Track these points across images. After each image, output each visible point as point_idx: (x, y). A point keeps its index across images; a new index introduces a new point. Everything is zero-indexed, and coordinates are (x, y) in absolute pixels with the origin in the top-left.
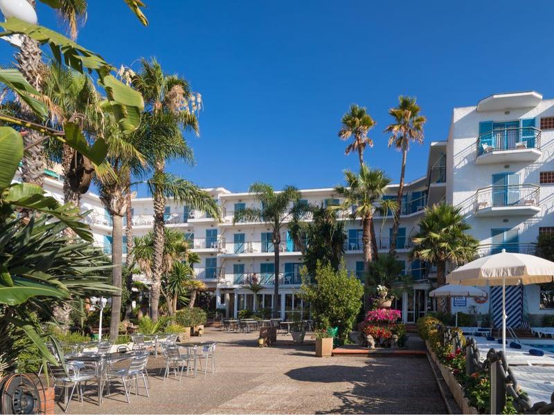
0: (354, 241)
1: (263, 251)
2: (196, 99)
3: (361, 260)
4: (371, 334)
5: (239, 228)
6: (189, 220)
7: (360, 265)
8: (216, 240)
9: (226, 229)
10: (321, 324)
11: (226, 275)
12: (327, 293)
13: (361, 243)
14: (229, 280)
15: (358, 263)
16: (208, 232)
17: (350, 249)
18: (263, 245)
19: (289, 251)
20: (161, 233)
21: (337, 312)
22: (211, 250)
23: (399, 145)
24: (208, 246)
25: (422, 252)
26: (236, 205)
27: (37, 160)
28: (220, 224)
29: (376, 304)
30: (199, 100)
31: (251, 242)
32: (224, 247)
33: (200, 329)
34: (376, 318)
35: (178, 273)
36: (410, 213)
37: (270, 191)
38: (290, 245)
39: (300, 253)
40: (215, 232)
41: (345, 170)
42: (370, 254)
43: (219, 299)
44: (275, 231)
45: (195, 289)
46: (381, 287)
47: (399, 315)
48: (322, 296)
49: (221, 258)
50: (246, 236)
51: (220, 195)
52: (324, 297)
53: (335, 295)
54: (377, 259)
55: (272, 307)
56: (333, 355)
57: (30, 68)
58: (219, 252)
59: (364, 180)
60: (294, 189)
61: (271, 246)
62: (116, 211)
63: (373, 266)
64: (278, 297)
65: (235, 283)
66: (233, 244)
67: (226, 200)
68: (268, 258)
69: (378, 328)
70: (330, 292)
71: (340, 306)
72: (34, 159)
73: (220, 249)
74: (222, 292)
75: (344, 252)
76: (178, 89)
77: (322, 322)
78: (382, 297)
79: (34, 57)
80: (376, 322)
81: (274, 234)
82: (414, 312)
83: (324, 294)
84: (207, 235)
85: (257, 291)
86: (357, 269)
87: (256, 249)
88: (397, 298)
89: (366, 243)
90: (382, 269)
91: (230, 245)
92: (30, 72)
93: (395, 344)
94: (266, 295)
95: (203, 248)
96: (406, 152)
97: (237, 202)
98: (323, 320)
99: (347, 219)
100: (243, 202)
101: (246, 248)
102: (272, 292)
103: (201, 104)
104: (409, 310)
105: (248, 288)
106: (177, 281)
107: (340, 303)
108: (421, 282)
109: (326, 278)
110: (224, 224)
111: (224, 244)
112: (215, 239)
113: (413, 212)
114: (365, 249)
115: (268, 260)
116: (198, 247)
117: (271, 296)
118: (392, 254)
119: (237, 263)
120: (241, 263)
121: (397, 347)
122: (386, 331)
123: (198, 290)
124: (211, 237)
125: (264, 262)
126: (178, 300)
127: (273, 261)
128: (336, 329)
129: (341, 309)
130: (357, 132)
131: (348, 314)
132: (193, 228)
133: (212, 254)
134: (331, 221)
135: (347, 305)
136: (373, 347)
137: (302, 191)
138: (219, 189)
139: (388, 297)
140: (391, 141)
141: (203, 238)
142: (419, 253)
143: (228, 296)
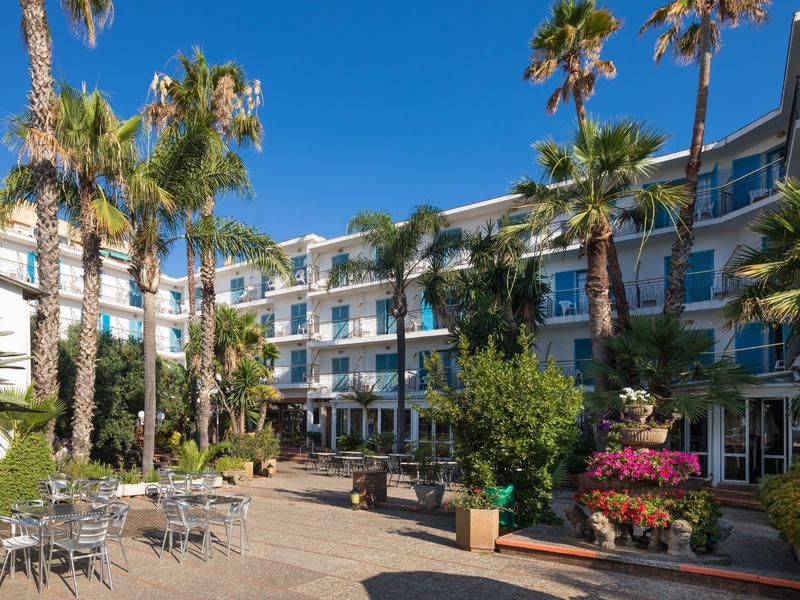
0: (568, 296)
1: (380, 332)
2: (253, 91)
3: (585, 335)
4: (604, 510)
5: (340, 297)
6: (267, 294)
7: (583, 347)
8: (305, 321)
9: (319, 301)
10: (473, 474)
11: (321, 377)
12: (485, 408)
13: (583, 298)
14: (324, 384)
15: (578, 343)
16: (294, 308)
17: (559, 312)
18: (378, 321)
19: (426, 329)
20: (209, 314)
21: (512, 450)
22: (298, 337)
23: (687, 48)
24: (294, 332)
25: (772, 299)
26: (334, 259)
27: (50, 226)
28: (310, 294)
29: (618, 436)
30: (257, 90)
31: (359, 318)
32: (317, 331)
33: (270, 466)
34: (618, 472)
35: (244, 375)
36: (725, 212)
37: (384, 222)
38: (428, 316)
39: (445, 332)
40: (304, 307)
41: (536, 144)
42: (608, 320)
43: (311, 417)
44: (396, 293)
45: (264, 401)
46: (631, 393)
47: (695, 467)
48: (474, 414)
49: (313, 349)
50: (350, 309)
51: (310, 246)
52: (478, 417)
53: (506, 410)
54: (628, 327)
55: (395, 432)
56: (498, 548)
57: (41, 106)
58: (310, 340)
59: (586, 153)
60: (430, 211)
61: (393, 322)
62: (147, 285)
63: (616, 344)
64: (406, 415)
65: (335, 390)
66: (331, 325)
67: (319, 253)
68: (387, 345)
69: (624, 498)
70: (491, 406)
71: (519, 436)
72: (47, 226)
73: (311, 334)
74: (316, 405)
75: (541, 321)
76: (226, 82)
77: (476, 471)
78: (636, 418)
79: (45, 90)
80: (616, 481)
81: (395, 299)
82: (747, 455)
83: (478, 409)
84: (293, 314)
85: (367, 403)
86: (578, 355)
87: (368, 330)
88: (688, 420)
89: (597, 294)
90: (642, 350)
91: (326, 326)
92: (41, 111)
93: (681, 546)
94: (383, 411)
95: (287, 334)
96: (708, 56)
97: (336, 254)
98: (476, 466)
99: (546, 252)
100: (345, 252)
101: (351, 329)
102: (394, 406)
103: (260, 95)
104: (729, 449)
105: (352, 398)
106: (243, 388)
107: (517, 431)
108: (770, 380)
109: (482, 374)
110: (315, 293)
111: (317, 325)
112: (303, 320)
113: (736, 208)
114: (593, 309)
115: (388, 348)
116: (281, 334)
117: (393, 411)
118: (672, 315)
119: (338, 356)
120: (344, 355)
121: (688, 552)
122: (651, 508)
123: (269, 402)
124: (298, 316)
125: (383, 351)
126: (246, 416)
127: (394, 350)
128: (510, 489)
129: (519, 444)
130: (569, 58)
131: (539, 455)
132: (273, 305)
133: (300, 343)
134: (510, 259)
135: (538, 433)
136: (610, 544)
137: (447, 213)
138: (308, 237)
139: (659, 417)
140: (663, 44)
141: (285, 319)
142: (761, 302)
143: (323, 412)
